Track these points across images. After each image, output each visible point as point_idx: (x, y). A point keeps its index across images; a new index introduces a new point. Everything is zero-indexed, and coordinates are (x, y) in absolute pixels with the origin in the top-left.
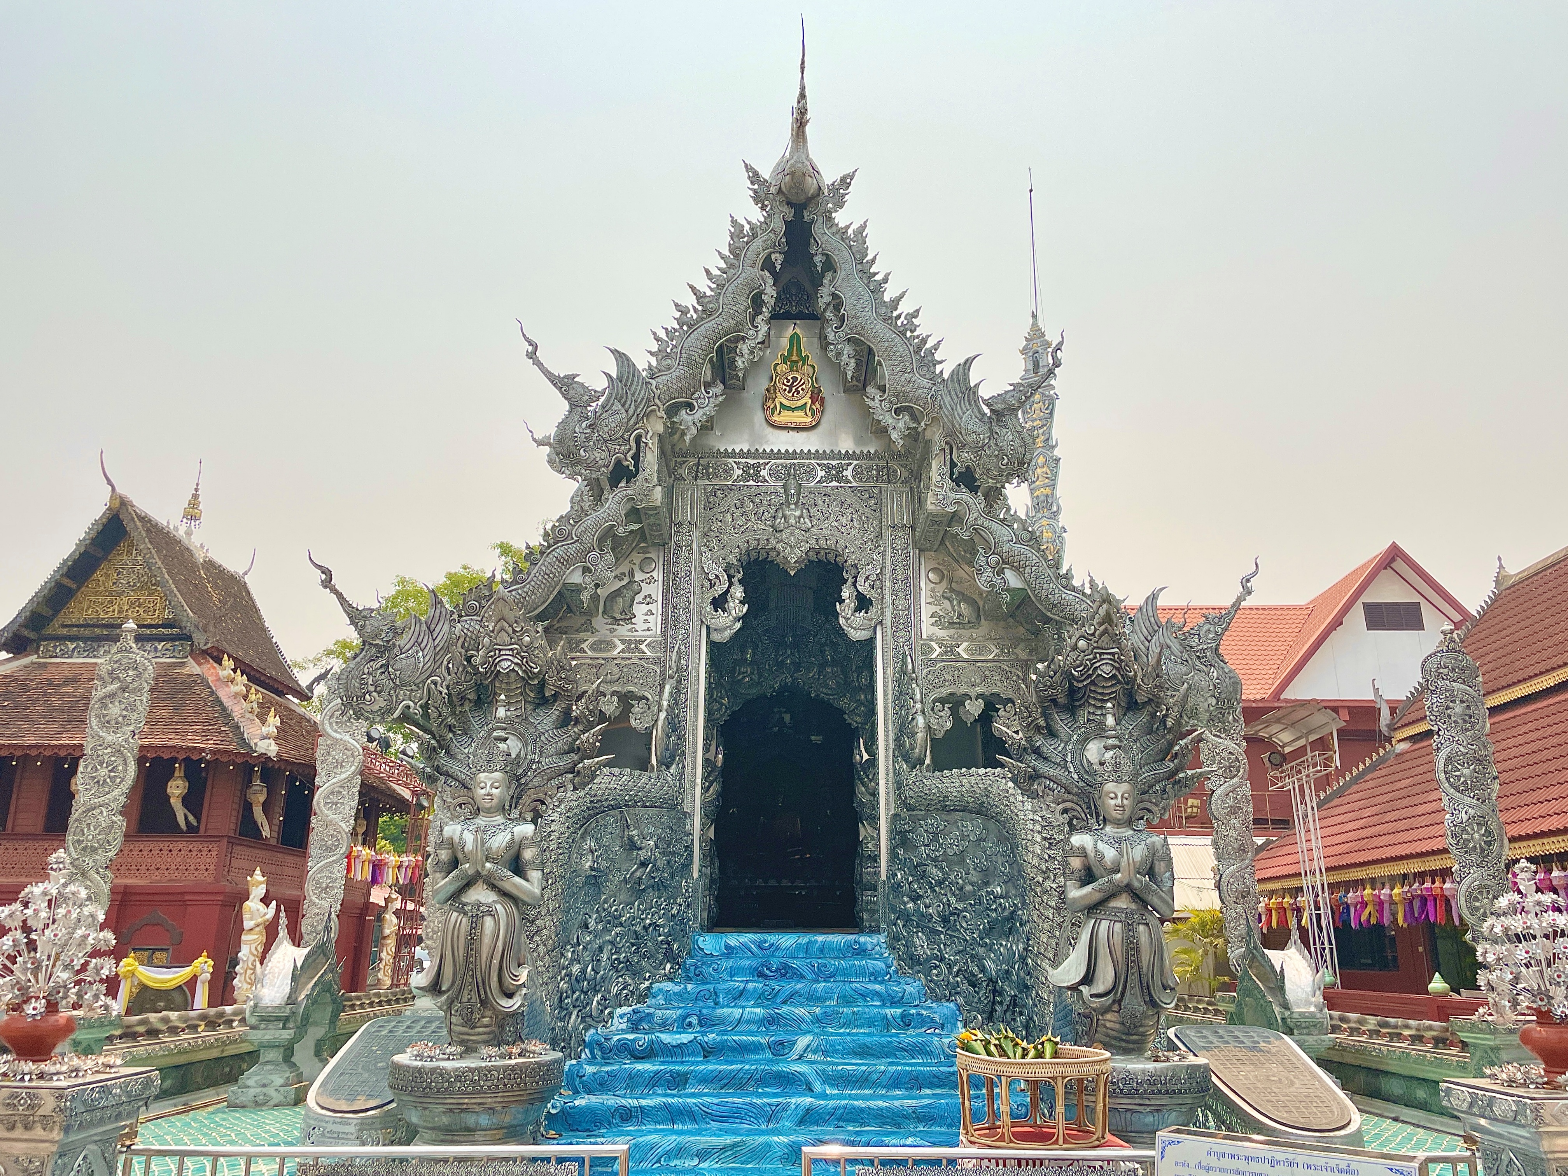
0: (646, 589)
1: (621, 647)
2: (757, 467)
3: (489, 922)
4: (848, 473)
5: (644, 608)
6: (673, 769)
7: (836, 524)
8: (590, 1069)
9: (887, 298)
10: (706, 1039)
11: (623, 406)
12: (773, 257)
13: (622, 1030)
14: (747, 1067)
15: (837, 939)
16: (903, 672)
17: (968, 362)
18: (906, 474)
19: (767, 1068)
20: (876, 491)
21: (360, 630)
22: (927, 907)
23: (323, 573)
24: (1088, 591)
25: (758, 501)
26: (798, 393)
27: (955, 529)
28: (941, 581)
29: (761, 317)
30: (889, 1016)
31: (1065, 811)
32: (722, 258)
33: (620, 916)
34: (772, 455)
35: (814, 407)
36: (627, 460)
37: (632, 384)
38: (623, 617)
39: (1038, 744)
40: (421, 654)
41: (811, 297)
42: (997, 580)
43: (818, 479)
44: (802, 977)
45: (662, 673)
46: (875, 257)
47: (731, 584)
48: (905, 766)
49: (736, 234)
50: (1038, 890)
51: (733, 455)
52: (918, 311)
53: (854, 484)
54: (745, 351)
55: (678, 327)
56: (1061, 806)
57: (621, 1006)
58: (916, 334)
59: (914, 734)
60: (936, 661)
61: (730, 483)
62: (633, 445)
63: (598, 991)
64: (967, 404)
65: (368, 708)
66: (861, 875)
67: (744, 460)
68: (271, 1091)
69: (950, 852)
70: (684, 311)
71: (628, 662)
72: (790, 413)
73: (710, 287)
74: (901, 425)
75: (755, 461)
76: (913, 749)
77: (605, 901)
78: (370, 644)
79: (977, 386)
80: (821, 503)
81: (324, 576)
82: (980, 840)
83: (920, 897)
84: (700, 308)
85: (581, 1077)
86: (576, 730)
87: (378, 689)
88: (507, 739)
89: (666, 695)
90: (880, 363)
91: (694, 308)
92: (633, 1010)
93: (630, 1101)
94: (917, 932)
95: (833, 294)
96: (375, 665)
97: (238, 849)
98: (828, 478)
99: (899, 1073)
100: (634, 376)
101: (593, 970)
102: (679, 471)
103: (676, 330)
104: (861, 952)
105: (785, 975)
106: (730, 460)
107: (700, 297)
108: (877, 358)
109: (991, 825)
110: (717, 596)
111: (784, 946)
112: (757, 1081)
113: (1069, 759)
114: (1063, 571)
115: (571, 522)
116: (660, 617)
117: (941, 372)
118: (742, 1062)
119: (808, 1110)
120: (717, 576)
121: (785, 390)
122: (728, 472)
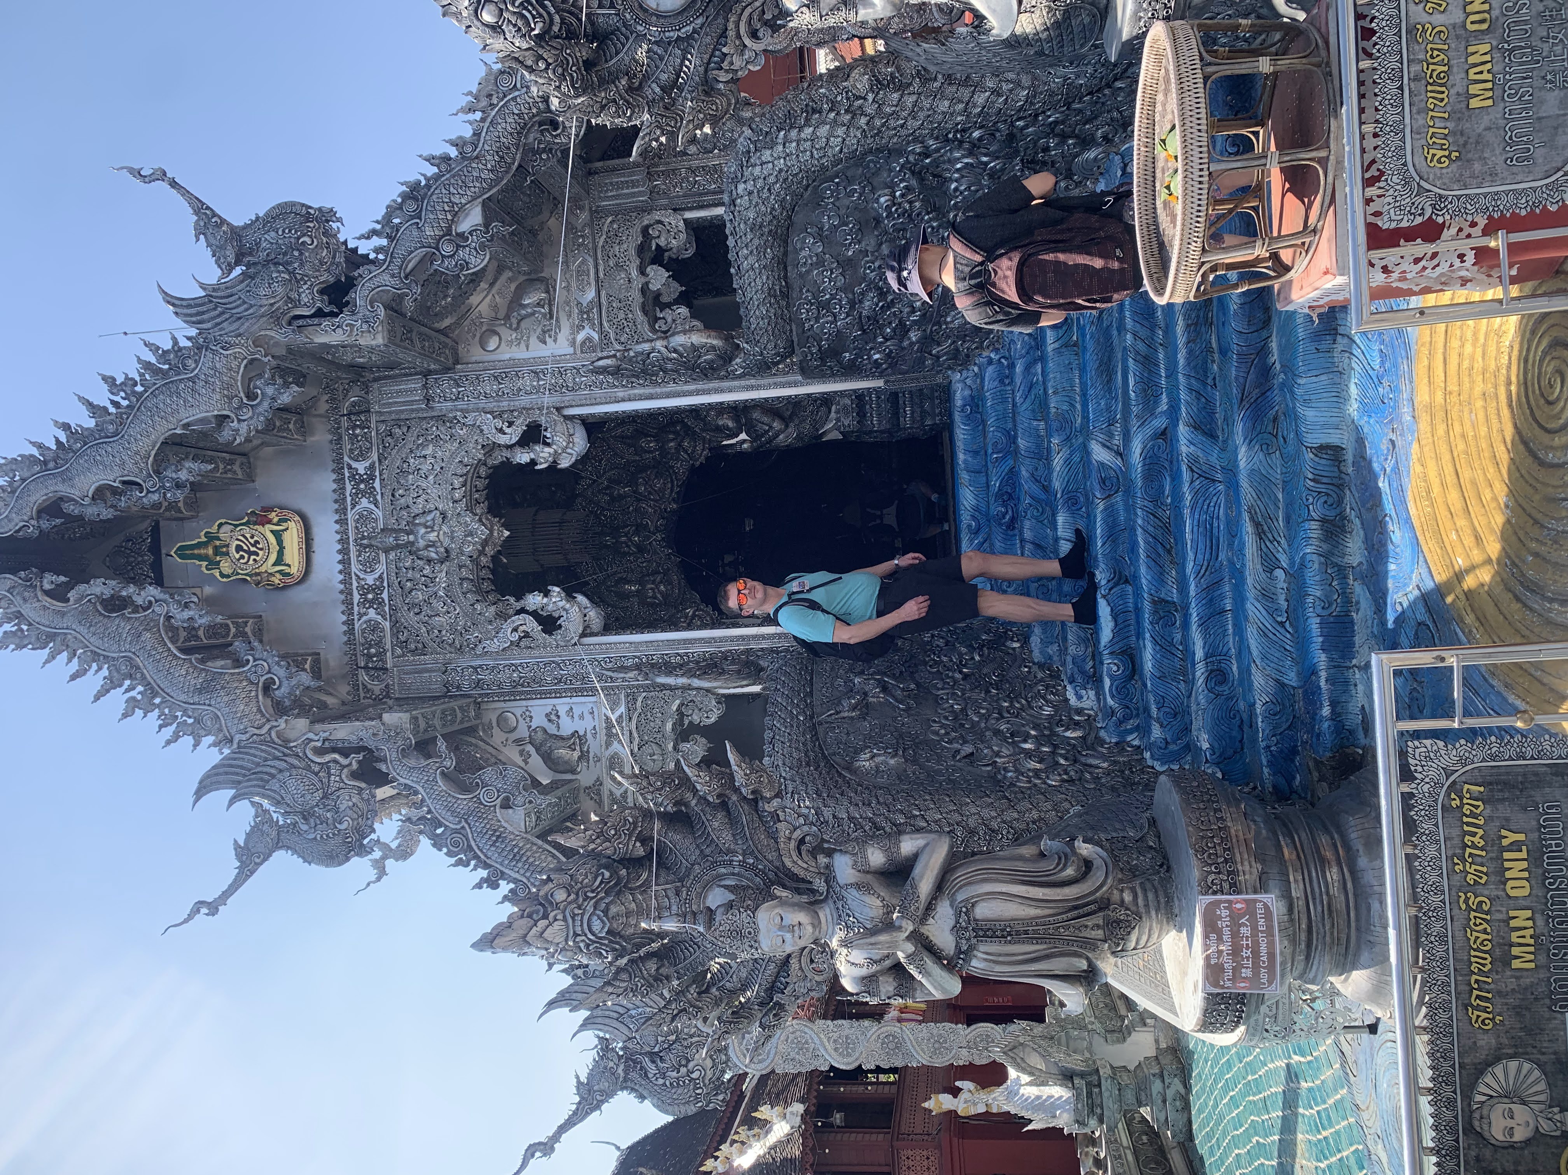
0: (539, 720)
1: (616, 746)
2: (364, 590)
3: (983, 911)
4: (361, 467)
5: (565, 721)
6: (763, 663)
7: (431, 478)
8: (1157, 732)
9: (91, 423)
10: (1103, 582)
11: (273, 776)
12: (47, 586)
13: (1098, 695)
14: (1140, 521)
15: (961, 433)
16: (616, 372)
17: (170, 299)
18: (356, 390)
19: (1139, 495)
20: (382, 427)
21: (608, 1095)
22: (913, 310)
23: (533, 1156)
24: (478, 115)
25: (409, 584)
26: (257, 542)
27: (409, 305)
28: (498, 334)
29: (135, 598)
30: (1056, 345)
31: (754, 35)
32: (54, 658)
33: (953, 712)
34: (346, 571)
35: (276, 520)
36: (350, 764)
37: (242, 767)
38: (578, 748)
39: (657, 90)
40: (633, 1012)
41: (104, 528)
42: (473, 242)
43: (372, 507)
44: (1011, 470)
45: (647, 689)
46: (33, 444)
47: (522, 611)
48: (738, 360)
49: (17, 641)
50: (878, 122)
51: (350, 623)
52: (105, 378)
53: (376, 458)
54: (187, 614)
55: (156, 712)
56: (747, 42)
57: (1067, 700)
58: (138, 379)
59: (694, 348)
60: (601, 331)
61: (388, 624)
62: (327, 758)
63: (1051, 730)
64: (231, 299)
65: (709, 1074)
66: (882, 432)
67: (356, 608)
68: (1170, 1094)
69: (841, 281)
70: (132, 706)
71: (635, 735)
72: (286, 551)
73: (97, 671)
74: (270, 391)
75: (355, 592)
76: (713, 348)
77: (937, 733)
78: (625, 1080)
79: (203, 286)
80: (403, 500)
81: (538, 1154)
82: (820, 236)
83: (901, 323)
84: (127, 683)
85: (1167, 743)
86: (694, 802)
87: (683, 1062)
88: (709, 909)
89: (670, 681)
90: (186, 426)
91: (127, 691)
92: (1070, 683)
93: (1198, 674)
94: (946, 323)
95: (93, 498)
96: (652, 1069)
97: (904, 1128)
98: (370, 492)
99: (1134, 313)
100: (232, 766)
101: (1025, 741)
102: (377, 692)
103: (163, 714)
104: (975, 402)
105: (1010, 495)
106: (357, 626)
107: (111, 684)
108: (178, 431)
109: (798, 219)
110: (540, 628)
111: (974, 502)
112: (1156, 506)
113: (674, 35)
114: (453, 152)
115: (439, 831)
116: (575, 700)
117: (189, 338)
118: (1133, 530)
119: (1196, 427)
120: (515, 630)
121: (255, 560)
122: (374, 627)
